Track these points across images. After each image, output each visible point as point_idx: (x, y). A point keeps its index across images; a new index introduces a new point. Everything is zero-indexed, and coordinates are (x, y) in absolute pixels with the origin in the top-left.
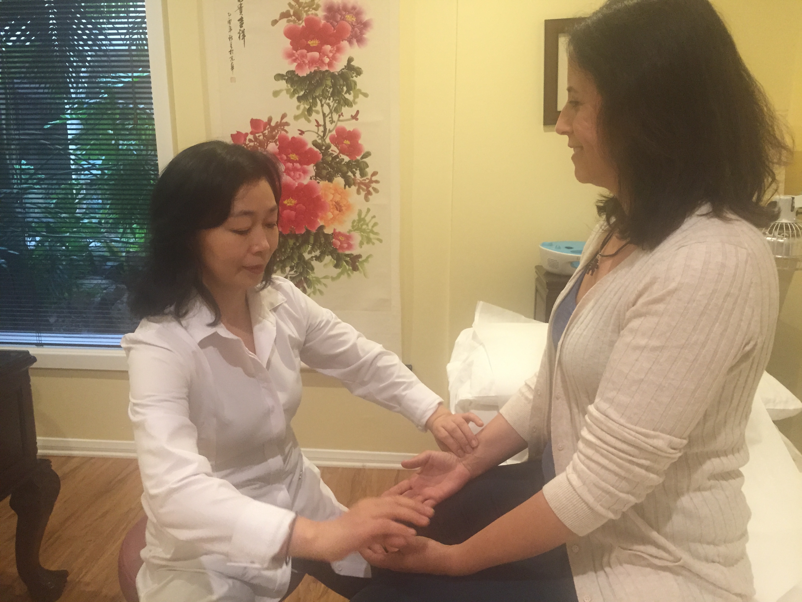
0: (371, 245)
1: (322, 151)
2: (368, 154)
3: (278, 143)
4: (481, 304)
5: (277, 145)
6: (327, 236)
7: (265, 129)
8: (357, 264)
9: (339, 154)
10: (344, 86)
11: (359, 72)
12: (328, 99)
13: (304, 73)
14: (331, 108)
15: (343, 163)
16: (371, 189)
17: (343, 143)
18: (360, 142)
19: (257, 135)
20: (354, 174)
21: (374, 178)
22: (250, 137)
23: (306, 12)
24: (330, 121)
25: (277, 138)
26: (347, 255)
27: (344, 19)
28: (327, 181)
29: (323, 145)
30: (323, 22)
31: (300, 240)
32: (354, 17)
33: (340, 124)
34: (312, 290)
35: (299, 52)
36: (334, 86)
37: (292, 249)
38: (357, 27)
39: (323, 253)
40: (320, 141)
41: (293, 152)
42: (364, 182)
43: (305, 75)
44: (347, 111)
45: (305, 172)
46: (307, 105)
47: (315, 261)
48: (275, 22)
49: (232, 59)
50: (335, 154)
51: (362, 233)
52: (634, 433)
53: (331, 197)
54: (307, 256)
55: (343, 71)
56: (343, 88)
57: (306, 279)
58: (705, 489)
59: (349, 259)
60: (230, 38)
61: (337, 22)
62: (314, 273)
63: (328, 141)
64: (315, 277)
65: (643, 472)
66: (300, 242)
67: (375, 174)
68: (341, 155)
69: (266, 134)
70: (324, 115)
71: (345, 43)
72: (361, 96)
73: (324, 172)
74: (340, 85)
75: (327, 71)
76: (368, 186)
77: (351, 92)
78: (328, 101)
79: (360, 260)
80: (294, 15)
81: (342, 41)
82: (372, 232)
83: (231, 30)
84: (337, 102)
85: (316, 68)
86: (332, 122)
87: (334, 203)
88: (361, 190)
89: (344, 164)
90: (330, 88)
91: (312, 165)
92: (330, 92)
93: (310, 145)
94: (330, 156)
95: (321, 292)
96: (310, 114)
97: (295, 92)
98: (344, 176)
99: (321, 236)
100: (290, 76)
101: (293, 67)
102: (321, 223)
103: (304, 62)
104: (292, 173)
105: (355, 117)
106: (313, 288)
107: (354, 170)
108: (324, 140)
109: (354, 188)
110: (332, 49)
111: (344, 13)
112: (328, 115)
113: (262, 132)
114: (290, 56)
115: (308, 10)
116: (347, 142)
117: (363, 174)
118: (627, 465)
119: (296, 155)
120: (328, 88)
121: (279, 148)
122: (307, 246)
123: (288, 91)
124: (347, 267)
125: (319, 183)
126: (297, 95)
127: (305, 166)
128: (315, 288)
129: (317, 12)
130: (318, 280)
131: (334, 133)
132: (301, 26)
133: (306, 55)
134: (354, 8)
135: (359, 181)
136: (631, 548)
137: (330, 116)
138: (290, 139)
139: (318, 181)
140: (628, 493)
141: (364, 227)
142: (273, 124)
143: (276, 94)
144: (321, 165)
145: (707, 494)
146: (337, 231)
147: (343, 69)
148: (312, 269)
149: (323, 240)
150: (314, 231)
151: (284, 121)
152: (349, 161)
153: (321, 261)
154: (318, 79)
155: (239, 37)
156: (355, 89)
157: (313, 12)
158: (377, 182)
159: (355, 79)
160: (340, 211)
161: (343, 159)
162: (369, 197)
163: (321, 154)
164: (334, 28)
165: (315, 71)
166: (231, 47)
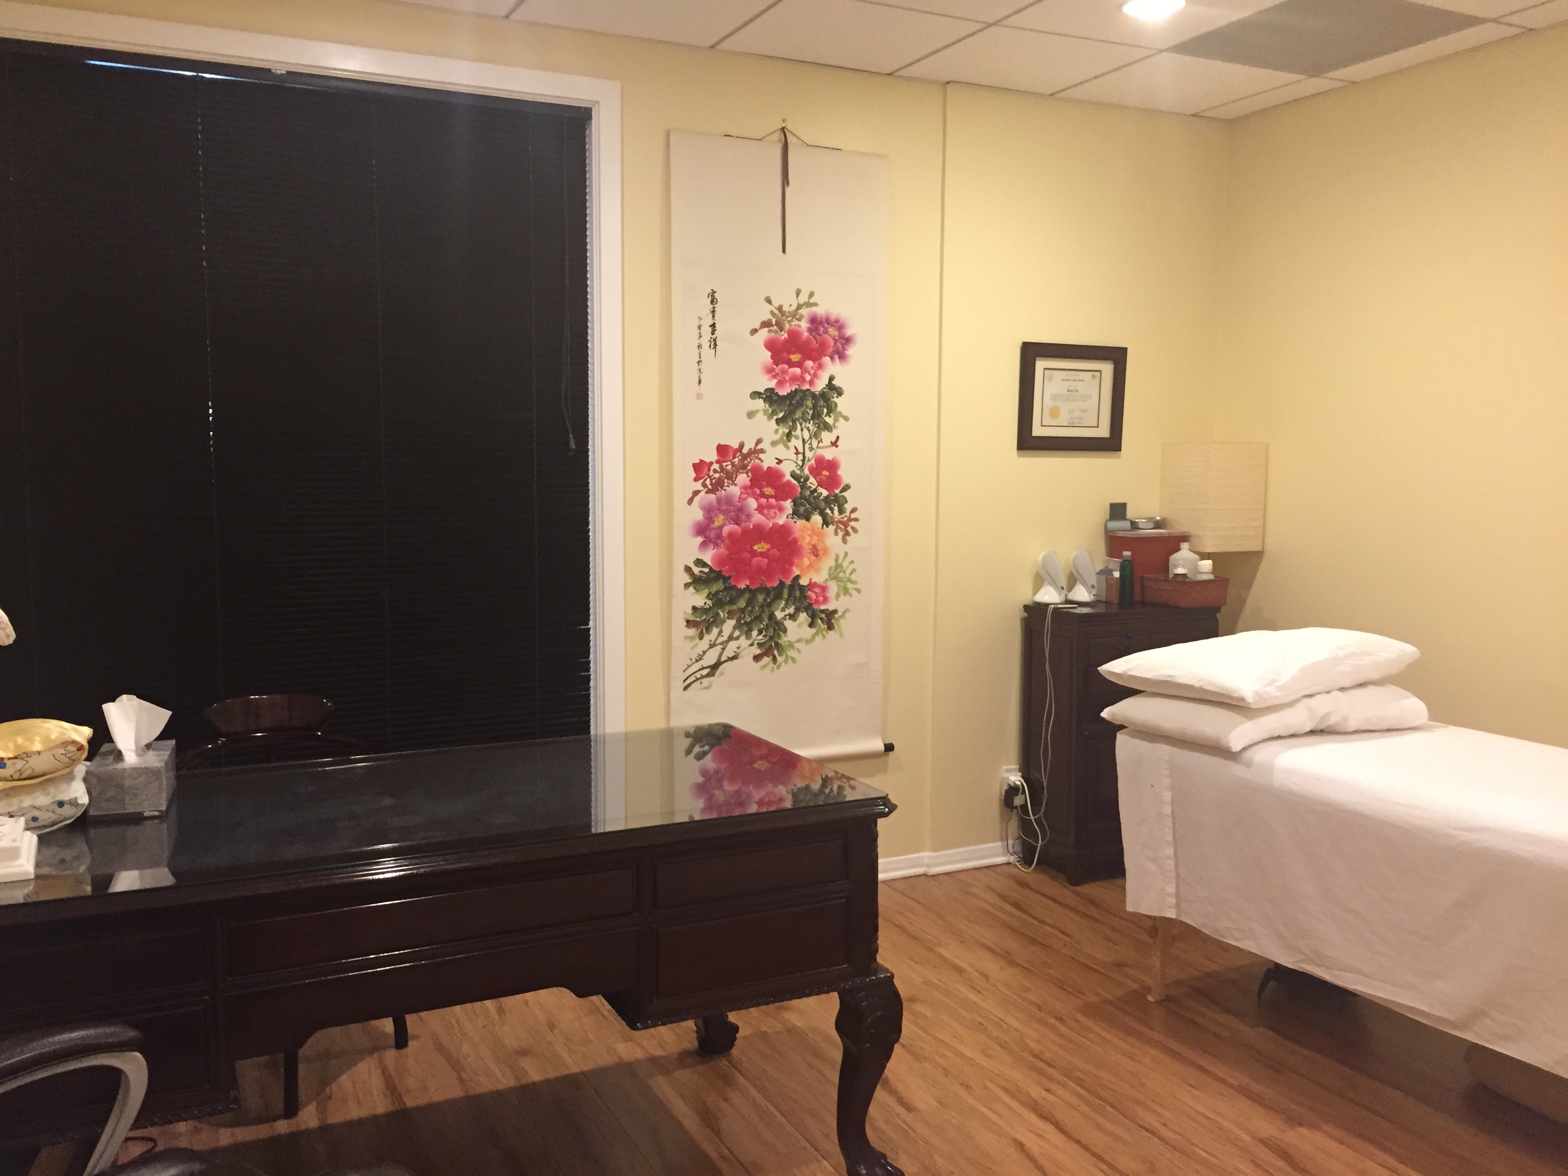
0: (848, 597)
1: (801, 484)
2: (847, 487)
3: (750, 474)
5: (748, 476)
6: (802, 588)
7: (734, 457)
8: (833, 621)
9: (817, 487)
10: (825, 407)
11: (840, 393)
12: (808, 422)
13: (784, 392)
14: (811, 432)
15: (821, 498)
16: (849, 529)
17: (822, 474)
18: (839, 472)
19: (724, 464)
20: (832, 510)
21: (853, 516)
22: (716, 466)
23: (789, 322)
24: (810, 447)
25: (749, 468)
26: (822, 611)
27: (826, 332)
28: (803, 520)
29: (801, 477)
31: (772, 595)
32: (839, 331)
33: (819, 452)
34: (784, 657)
35: (780, 366)
36: (814, 407)
37: (762, 607)
38: (839, 342)
39: (798, 610)
40: (798, 472)
41: (767, 486)
42: (841, 520)
43: (786, 394)
44: (827, 437)
45: (781, 509)
46: (786, 429)
47: (788, 620)
48: (754, 331)
49: (700, 371)
50: (814, 487)
51: (839, 583)
53: (808, 539)
54: (779, 615)
55: (824, 390)
56: (823, 410)
57: (777, 644)
59: (824, 615)
60: (699, 346)
62: (786, 636)
63: (806, 472)
64: (788, 641)
66: (772, 597)
67: (854, 510)
68: (819, 488)
69: (736, 463)
70: (803, 440)
71: (826, 359)
72: (841, 419)
73: (802, 509)
74: (821, 406)
75: (808, 390)
76: (846, 525)
77: (831, 414)
79: (836, 616)
80: (777, 324)
81: (824, 356)
82: (849, 580)
83: (701, 337)
85: (797, 387)
86: (811, 449)
87: (811, 547)
88: (839, 531)
90: (810, 410)
91: (790, 500)
92: (811, 414)
93: (788, 477)
94: (808, 489)
95: (794, 660)
96: (789, 441)
97: (774, 413)
98: (823, 514)
99: (797, 588)
100: (768, 394)
101: (772, 384)
102: (796, 572)
103: (786, 378)
104: (766, 511)
105: (834, 444)
106: (784, 655)
107: (832, 506)
108: (803, 470)
109: (832, 528)
110: (814, 365)
111: (826, 325)
112: (808, 440)
113: (730, 461)
114: (769, 371)
115: (792, 321)
116: (826, 473)
117: (841, 512)
119: (772, 488)
120: (808, 410)
121: (750, 480)
122: (780, 601)
123: (765, 412)
124: (822, 625)
125: (795, 522)
126: (775, 417)
127: (782, 502)
128: (787, 655)
129: (800, 323)
130: (791, 645)
131: (813, 462)
132: (783, 338)
133: (787, 371)
134: (837, 321)
135: (837, 520)
137: (809, 442)
138: (765, 469)
139: (795, 520)
141: (841, 575)
142: (745, 451)
143: (751, 415)
144: (799, 501)
146: (813, 581)
147: (824, 388)
148: (785, 631)
149: (798, 594)
150: (788, 582)
151: (759, 447)
152: (827, 495)
153: (796, 620)
154: (798, 398)
155: (710, 346)
156: (835, 410)
157: (797, 322)
158: (856, 520)
159: (835, 399)
160: (816, 557)
161: (822, 493)
162: (848, 538)
163: (799, 488)
164: (817, 342)
165: (796, 390)
166: (700, 356)
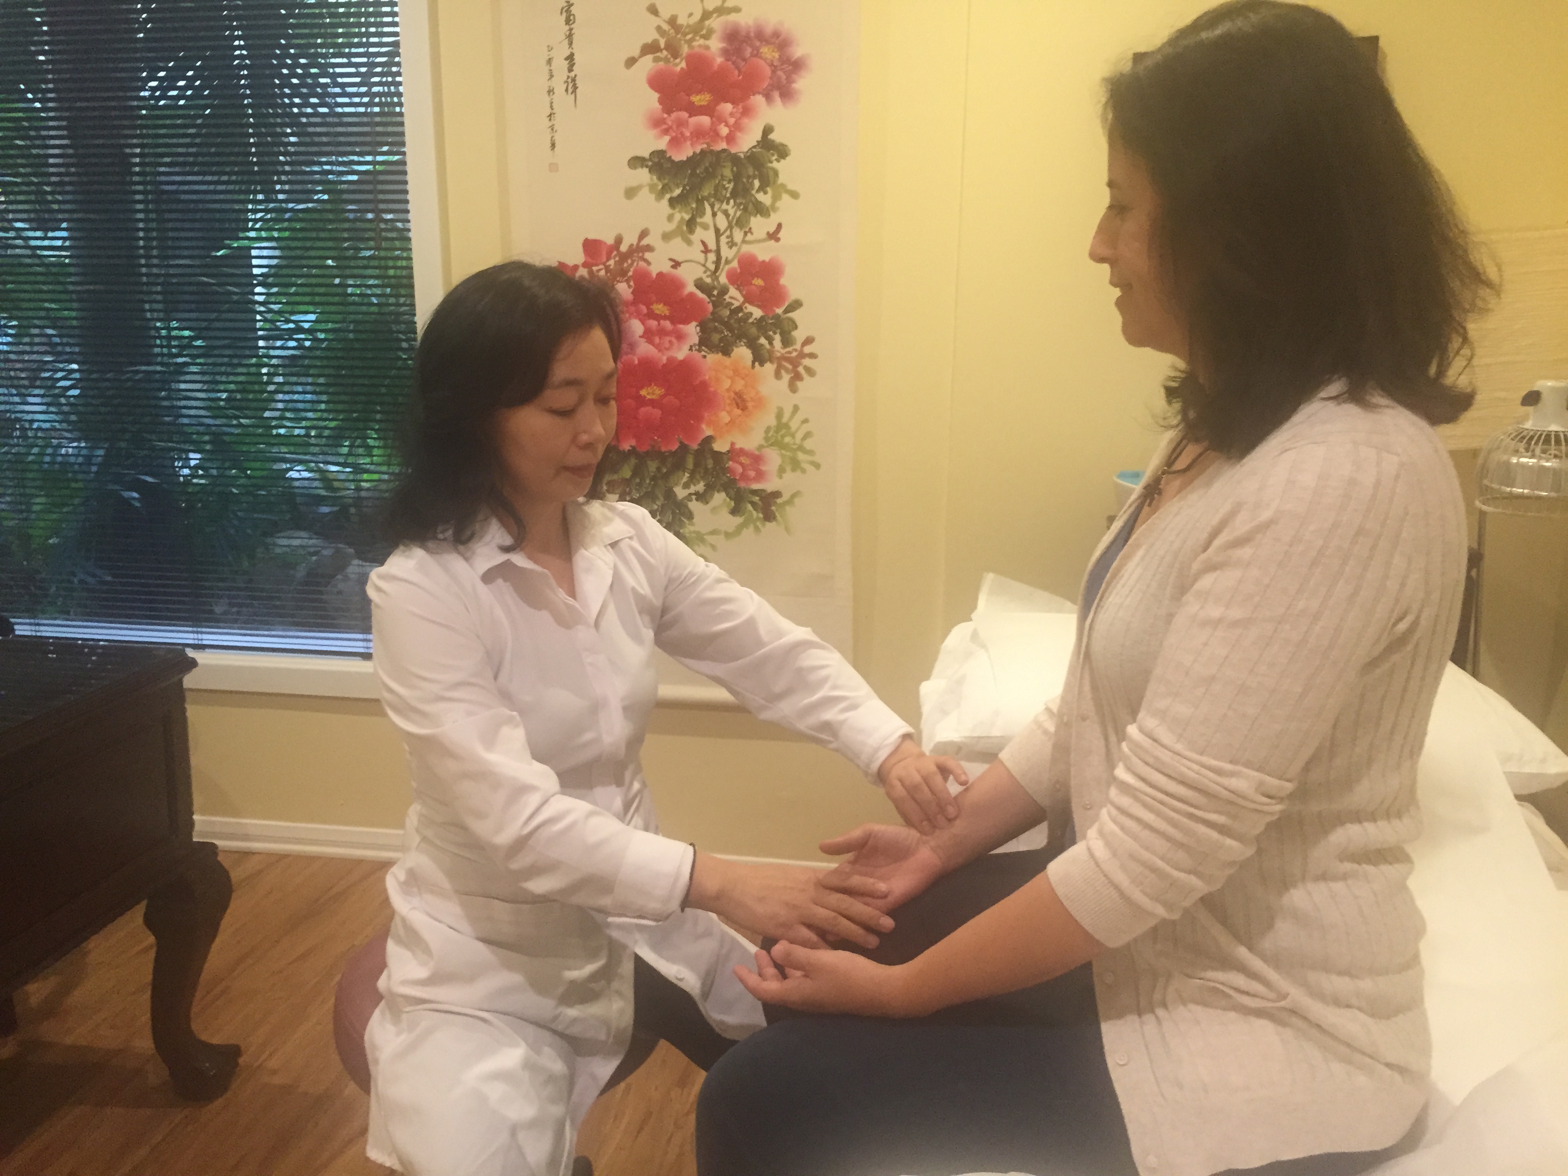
0: (798, 473)
1: (714, 299)
2: (796, 305)
3: (632, 283)
4: (990, 577)
5: (629, 286)
6: (717, 456)
7: (608, 259)
8: (773, 508)
9: (744, 303)
10: (754, 177)
11: (782, 152)
12: (725, 203)
13: (682, 155)
14: (731, 218)
15: (751, 321)
16: (801, 369)
17: (751, 284)
18: (783, 281)
19: (595, 268)
20: (770, 340)
21: (807, 349)
22: (583, 271)
23: (689, 42)
24: (728, 243)
25: (630, 274)
26: (755, 492)
27: (757, 54)
28: (720, 354)
29: (714, 288)
30: (719, 60)
31: (669, 463)
32: (776, 50)
33: (745, 248)
35: (674, 115)
36: (737, 178)
37: (653, 478)
38: (782, 69)
39: (710, 488)
40: (708, 280)
41: (659, 301)
42: (788, 355)
43: (685, 159)
44: (760, 225)
45: (680, 337)
46: (687, 212)
47: (694, 501)
48: (631, 62)
49: (552, 130)
50: (736, 304)
51: (783, 452)
52: (1196, 767)
53: (727, 383)
54: (680, 493)
55: (754, 150)
56: (753, 181)
58: (1335, 878)
59: (757, 498)
60: (551, 91)
61: (744, 60)
62: (693, 524)
63: (723, 279)
64: (695, 532)
65: (1214, 835)
66: (669, 466)
67: (809, 341)
68: (747, 305)
69: (612, 267)
70: (717, 231)
71: (758, 100)
72: (785, 197)
73: (716, 337)
74: (749, 177)
75: (724, 150)
76: (795, 363)
77: (768, 189)
78: (724, 206)
79: (779, 501)
80: (668, 47)
81: (754, 95)
82: (801, 448)
83: (551, 76)
84: (742, 207)
85: (705, 146)
86: (732, 244)
87: (733, 395)
88: (783, 372)
89: (752, 323)
90: (729, 182)
91: (694, 324)
92: (730, 190)
93: (691, 288)
94: (726, 307)
96: (691, 231)
97: (665, 189)
98: (753, 345)
99: (708, 456)
100: (656, 160)
101: (662, 143)
102: (708, 432)
103: (682, 134)
104: (657, 340)
105: (773, 236)
107: (771, 333)
108: (717, 278)
109: (769, 368)
110: (735, 110)
111: (758, 44)
112: (725, 231)
113: (604, 264)
114: (657, 123)
115: (693, 39)
116: (758, 282)
117: (787, 341)
118: (1185, 821)
119: (665, 304)
120: (725, 183)
121: (632, 293)
122: (681, 473)
123: (652, 188)
124: (754, 513)
125: (705, 357)
126: (668, 196)
127: (681, 326)
129: (708, 42)
130: (700, 538)
131: (735, 264)
132: (678, 69)
133: (687, 122)
134: (776, 34)
135: (778, 355)
136: (1203, 975)
137: (728, 233)
138: (654, 275)
139: (703, 353)
140: (1190, 872)
141: (787, 439)
142: (624, 248)
143: (630, 193)
144: (711, 325)
145: (1338, 887)
146: (738, 446)
147: (754, 147)
148: (690, 516)
149: (710, 463)
150: (695, 446)
151: (644, 242)
152: (762, 317)
153: (707, 503)
154: (707, 164)
155: (567, 90)
156: (775, 182)
157: (702, 42)
158: (812, 356)
159: (775, 165)
160: (743, 410)
161: (751, 314)
162: (798, 383)
163: (711, 304)
164: (739, 71)
165: (702, 151)
166: (551, 107)
